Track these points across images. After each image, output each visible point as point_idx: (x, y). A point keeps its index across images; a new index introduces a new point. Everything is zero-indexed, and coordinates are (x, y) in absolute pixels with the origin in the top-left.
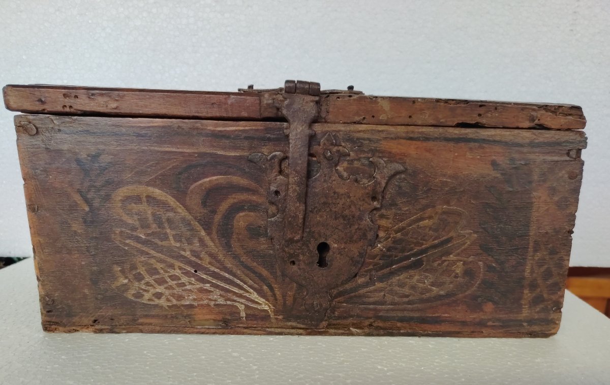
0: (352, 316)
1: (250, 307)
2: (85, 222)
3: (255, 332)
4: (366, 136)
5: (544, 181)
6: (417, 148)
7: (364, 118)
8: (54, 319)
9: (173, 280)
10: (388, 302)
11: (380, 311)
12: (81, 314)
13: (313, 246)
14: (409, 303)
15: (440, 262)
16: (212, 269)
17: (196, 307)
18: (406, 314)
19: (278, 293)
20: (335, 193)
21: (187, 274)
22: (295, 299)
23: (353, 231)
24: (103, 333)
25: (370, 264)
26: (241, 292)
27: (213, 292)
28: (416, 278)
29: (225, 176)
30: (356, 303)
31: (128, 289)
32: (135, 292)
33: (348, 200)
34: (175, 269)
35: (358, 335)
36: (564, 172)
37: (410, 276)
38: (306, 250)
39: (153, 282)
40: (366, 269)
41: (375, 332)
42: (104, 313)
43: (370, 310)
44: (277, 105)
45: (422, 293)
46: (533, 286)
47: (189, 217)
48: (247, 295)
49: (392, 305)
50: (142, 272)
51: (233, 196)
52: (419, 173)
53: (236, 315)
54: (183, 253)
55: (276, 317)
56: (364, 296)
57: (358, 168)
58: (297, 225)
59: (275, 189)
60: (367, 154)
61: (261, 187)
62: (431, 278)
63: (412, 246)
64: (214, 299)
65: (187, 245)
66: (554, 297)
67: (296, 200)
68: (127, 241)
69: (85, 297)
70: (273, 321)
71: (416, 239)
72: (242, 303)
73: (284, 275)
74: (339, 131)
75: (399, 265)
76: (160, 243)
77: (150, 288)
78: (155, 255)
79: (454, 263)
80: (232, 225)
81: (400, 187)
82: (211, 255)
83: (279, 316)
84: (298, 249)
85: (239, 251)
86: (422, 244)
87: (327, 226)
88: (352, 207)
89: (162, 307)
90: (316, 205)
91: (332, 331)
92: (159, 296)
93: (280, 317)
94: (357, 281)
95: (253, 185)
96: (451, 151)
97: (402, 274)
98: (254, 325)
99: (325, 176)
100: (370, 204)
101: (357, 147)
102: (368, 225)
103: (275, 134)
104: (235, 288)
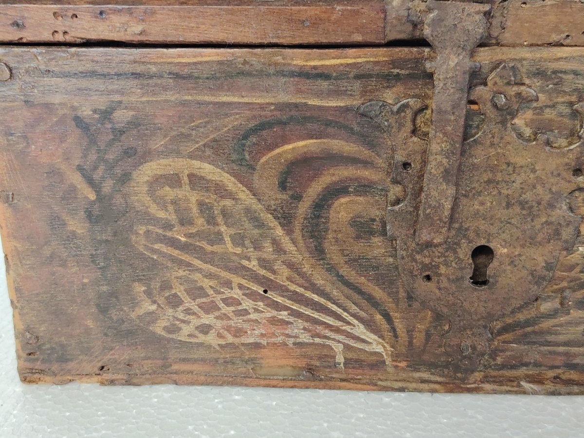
0: (526, 365)
1: (352, 347)
2: (90, 217)
3: (360, 386)
4: (568, 66)
7: (568, 36)
8: (38, 365)
9: (228, 305)
11: (575, 355)
12: (81, 357)
13: (465, 251)
16: (293, 287)
17: (264, 347)
19: (400, 326)
20: (508, 164)
21: (252, 295)
22: (428, 336)
23: (538, 227)
24: (115, 385)
25: (562, 279)
26: (338, 323)
27: (292, 323)
29: (319, 141)
30: (534, 343)
31: (157, 319)
32: (168, 324)
33: (532, 176)
34: (232, 289)
35: (535, 393)
38: (451, 259)
39: (196, 309)
40: (555, 287)
41: (563, 389)
42: (117, 357)
43: (559, 354)
44: (414, 19)
47: (257, 206)
48: (347, 328)
50: (179, 294)
51: (331, 171)
53: (329, 360)
54: (245, 263)
55: (395, 364)
56: (549, 332)
57: (551, 120)
58: (440, 220)
59: (404, 159)
60: (568, 97)
61: (379, 155)
65: (252, 249)
67: (441, 180)
68: (157, 246)
69: (87, 331)
70: (390, 370)
72: (339, 342)
73: (410, 298)
74: (521, 60)
76: (209, 248)
77: (191, 317)
78: (201, 267)
80: (327, 218)
82: (291, 266)
83: (400, 362)
84: (439, 257)
87: (491, 219)
88: (539, 187)
89: (209, 347)
91: (487, 386)
92: (205, 329)
93: (403, 364)
94: (538, 308)
95: (365, 153)
98: (357, 375)
99: (493, 137)
100: (569, 182)
101: (551, 86)
102: (564, 217)
103: (408, 69)
104: (328, 318)
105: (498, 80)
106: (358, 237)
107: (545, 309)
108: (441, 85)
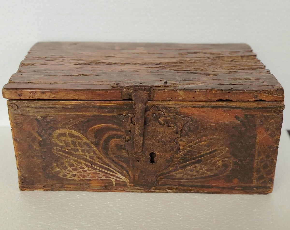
0: (168, 185)
1: (117, 180)
2: (40, 145)
3: (120, 191)
4: (172, 106)
5: (262, 125)
6: (197, 111)
7: (171, 99)
8: (25, 186)
9: (81, 169)
10: (185, 178)
11: (181, 182)
12: (38, 183)
13: (148, 154)
14: (195, 179)
15: (210, 160)
16: (99, 164)
17: (92, 180)
18: (194, 184)
19: (131, 174)
20: (158, 131)
21: (88, 166)
22: (139, 177)
23: (167, 148)
24: (48, 191)
25: (176, 161)
26: (113, 174)
27: (100, 174)
28: (199, 167)
29: (106, 124)
30: (169, 179)
31: (60, 173)
32: (63, 174)
33: (164, 134)
34: (82, 164)
35: (170, 192)
36: (273, 120)
37: (196, 167)
38: (144, 156)
39: (71, 170)
40: (174, 163)
41: (179, 191)
42: (48, 183)
43: (176, 182)
44: (130, 94)
45: (202, 175)
46: (258, 171)
47: (88, 142)
48: (116, 175)
49: (187, 180)
50: (66, 166)
51: (109, 132)
52: (199, 122)
53: (111, 184)
54: (85, 157)
55: (130, 185)
56: (173, 175)
57: (169, 120)
58: (140, 146)
59: (129, 130)
60: (173, 114)
61: (123, 128)
62: (206, 167)
63: (196, 153)
64: (100, 177)
65: (87, 153)
66: (269, 177)
67: (139, 136)
68: (59, 153)
69: (40, 176)
71: (198, 150)
72: (114, 179)
73: (133, 166)
74: (159, 104)
75: (190, 162)
76: (75, 153)
77: (70, 172)
78: (72, 158)
79: (218, 161)
80: (109, 145)
81: (190, 128)
82: (99, 158)
83: (131, 184)
84: (140, 156)
85: (112, 156)
86: (202, 153)
87: (154, 145)
88: (166, 137)
89: (76, 180)
90: (149, 137)
91: (158, 191)
92: (74, 175)
93: (132, 185)
94: (169, 169)
95: (119, 127)
96: (215, 112)
97: (192, 166)
98: (119, 188)
99: (153, 124)
100: (175, 136)
101: (168, 111)
102: (174, 145)
103: (129, 106)
104: (110, 172)
105: (153, 110)
106: (118, 150)
107: (171, 169)
108: (137, 112)
